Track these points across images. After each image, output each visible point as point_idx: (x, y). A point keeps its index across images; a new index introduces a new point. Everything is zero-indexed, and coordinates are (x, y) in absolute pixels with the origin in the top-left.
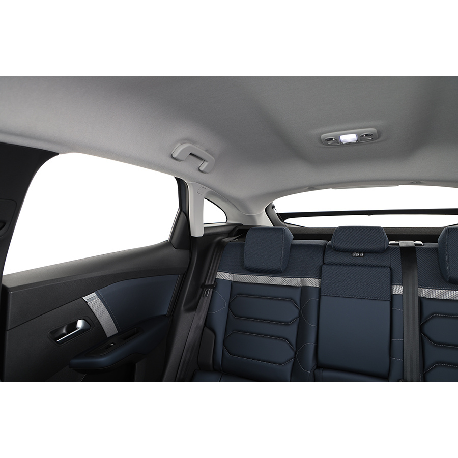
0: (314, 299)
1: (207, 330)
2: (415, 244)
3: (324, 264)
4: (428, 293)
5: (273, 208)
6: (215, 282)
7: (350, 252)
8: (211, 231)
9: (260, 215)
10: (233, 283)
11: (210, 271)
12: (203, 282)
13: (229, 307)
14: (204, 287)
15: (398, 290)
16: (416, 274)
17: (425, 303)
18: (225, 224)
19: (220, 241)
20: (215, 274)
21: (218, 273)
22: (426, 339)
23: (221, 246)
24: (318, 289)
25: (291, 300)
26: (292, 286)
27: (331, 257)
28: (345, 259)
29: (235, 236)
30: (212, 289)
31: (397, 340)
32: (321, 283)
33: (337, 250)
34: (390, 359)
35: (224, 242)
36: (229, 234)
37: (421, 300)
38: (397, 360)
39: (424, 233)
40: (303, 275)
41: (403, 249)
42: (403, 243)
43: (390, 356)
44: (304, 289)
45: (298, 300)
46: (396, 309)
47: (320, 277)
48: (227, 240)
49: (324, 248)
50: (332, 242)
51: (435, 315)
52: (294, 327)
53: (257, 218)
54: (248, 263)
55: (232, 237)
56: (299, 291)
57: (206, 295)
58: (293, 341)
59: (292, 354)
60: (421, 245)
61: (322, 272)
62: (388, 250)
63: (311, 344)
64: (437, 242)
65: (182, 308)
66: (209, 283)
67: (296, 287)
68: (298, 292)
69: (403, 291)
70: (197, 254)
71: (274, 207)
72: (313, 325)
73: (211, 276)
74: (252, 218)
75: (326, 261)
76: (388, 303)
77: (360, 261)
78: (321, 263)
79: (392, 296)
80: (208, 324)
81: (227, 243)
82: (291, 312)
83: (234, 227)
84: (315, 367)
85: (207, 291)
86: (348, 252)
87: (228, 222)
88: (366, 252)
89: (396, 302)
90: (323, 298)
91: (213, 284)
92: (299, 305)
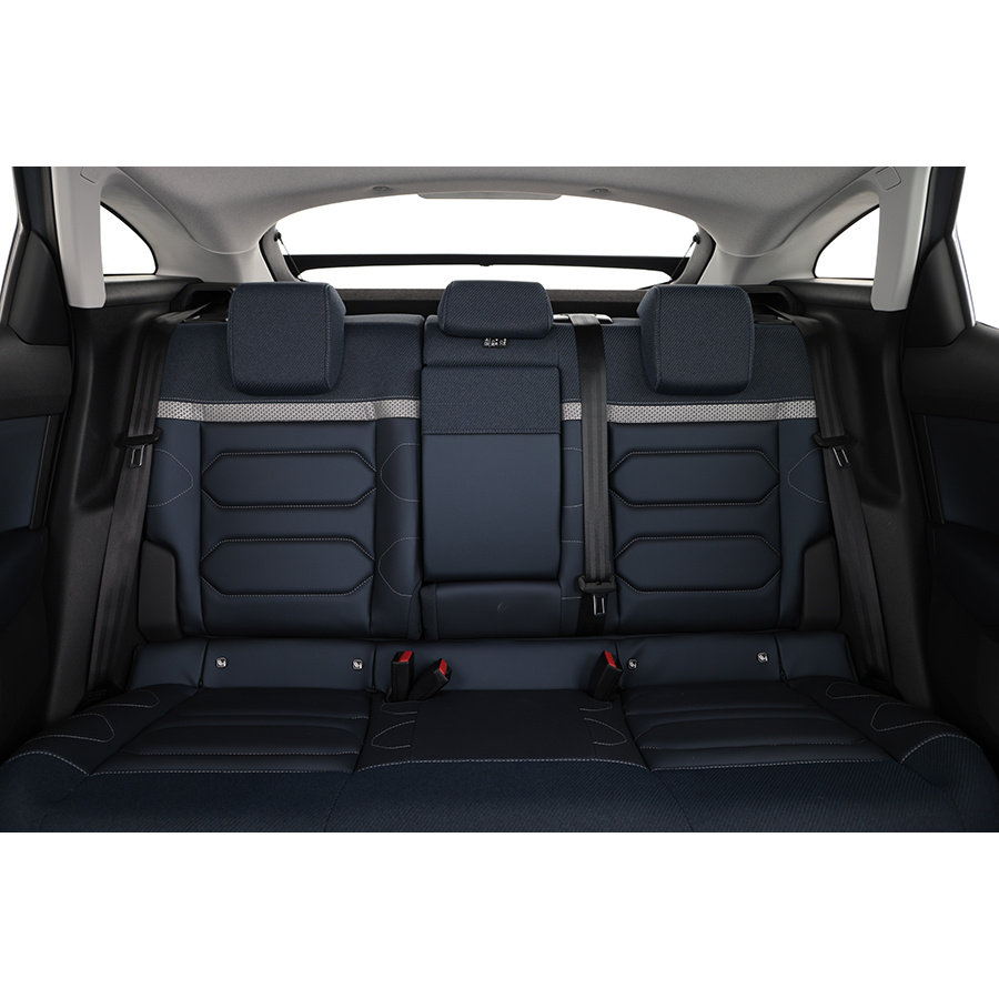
0: (407, 443)
1: (150, 549)
2: (600, 320)
3: (424, 366)
4: (622, 413)
5: (276, 240)
6: (156, 427)
7: (479, 336)
8: (124, 294)
9: (248, 255)
10: (204, 428)
11: (136, 402)
12: (119, 429)
13: (202, 485)
14: (125, 443)
15: (573, 411)
16: (604, 378)
17: (617, 432)
18: (153, 277)
19: (151, 322)
20: (153, 408)
21: (162, 404)
22: (618, 500)
23: (157, 335)
24: (414, 422)
25: (354, 452)
26: (354, 421)
27: (438, 351)
28: (468, 352)
29: (189, 308)
30: (150, 447)
31: (572, 508)
32: (421, 409)
33: (451, 334)
34: (561, 543)
35: (165, 323)
36: (173, 303)
37: (611, 426)
38: (573, 543)
39: (608, 300)
40: (379, 393)
41: (578, 328)
42: (578, 319)
43: (561, 538)
44: (383, 427)
45: (369, 450)
46: (570, 448)
47: (418, 395)
48: (172, 318)
49: (421, 332)
50: (440, 318)
51: (632, 453)
52: (366, 512)
53: (241, 262)
54: (243, 373)
55: (181, 311)
56: (370, 431)
57: (136, 461)
58: (367, 539)
59: (367, 566)
60: (608, 322)
61: (423, 384)
62: (551, 331)
63: (409, 539)
64: (636, 316)
65: (73, 504)
66: (140, 433)
67: (364, 421)
68: (369, 433)
69: (582, 413)
70: (91, 356)
71: (278, 236)
72: (409, 501)
73: (144, 414)
74: (229, 263)
75: (428, 360)
76: (556, 438)
77: (499, 357)
78: (416, 365)
79: (562, 423)
80: (151, 534)
81: (174, 326)
82: (355, 479)
83: (183, 285)
84: (420, 586)
85: (138, 451)
86: (474, 338)
87: (163, 273)
88: (512, 337)
89: (570, 434)
90: (429, 442)
91: (150, 432)
92: (373, 461)
